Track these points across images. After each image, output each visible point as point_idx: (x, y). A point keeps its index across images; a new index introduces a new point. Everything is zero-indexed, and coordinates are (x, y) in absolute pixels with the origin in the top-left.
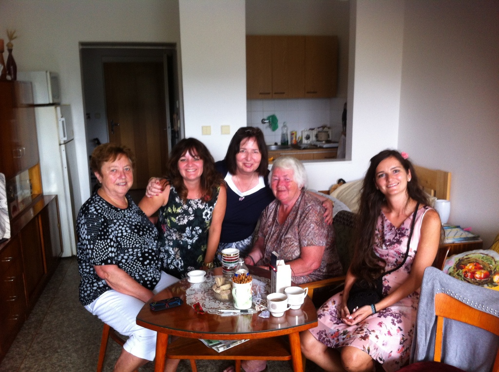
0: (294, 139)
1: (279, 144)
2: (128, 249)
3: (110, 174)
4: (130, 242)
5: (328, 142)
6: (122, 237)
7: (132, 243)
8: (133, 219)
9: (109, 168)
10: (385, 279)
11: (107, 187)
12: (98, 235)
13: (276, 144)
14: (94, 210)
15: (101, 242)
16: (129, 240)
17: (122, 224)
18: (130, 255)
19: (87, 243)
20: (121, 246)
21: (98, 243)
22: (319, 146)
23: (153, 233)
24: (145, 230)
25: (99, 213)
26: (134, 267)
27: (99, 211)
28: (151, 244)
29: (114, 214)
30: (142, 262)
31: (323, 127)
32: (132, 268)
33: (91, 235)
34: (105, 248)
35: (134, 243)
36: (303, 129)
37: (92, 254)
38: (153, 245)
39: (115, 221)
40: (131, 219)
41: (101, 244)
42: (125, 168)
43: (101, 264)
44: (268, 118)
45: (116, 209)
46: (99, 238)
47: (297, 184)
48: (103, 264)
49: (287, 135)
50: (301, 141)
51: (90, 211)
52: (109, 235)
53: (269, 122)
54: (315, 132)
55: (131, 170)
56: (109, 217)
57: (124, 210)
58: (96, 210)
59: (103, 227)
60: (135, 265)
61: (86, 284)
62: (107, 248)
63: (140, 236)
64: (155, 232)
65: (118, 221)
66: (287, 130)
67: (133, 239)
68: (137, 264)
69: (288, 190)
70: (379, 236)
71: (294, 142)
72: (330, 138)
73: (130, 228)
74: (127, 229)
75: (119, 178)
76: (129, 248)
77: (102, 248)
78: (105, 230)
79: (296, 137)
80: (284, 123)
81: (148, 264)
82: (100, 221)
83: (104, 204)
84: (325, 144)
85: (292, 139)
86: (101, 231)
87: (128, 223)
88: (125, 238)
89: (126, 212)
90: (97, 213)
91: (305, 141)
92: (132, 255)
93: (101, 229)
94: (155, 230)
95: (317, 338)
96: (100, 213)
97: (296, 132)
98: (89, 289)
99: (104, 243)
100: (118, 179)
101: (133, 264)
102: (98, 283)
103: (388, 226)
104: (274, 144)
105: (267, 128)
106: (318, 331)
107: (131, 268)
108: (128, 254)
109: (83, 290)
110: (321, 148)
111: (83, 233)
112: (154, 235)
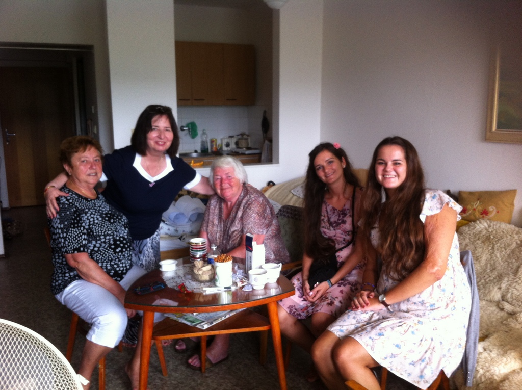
0: (214, 146)
1: (199, 151)
2: (99, 236)
3: (80, 165)
4: (102, 229)
5: (248, 148)
6: (94, 225)
7: (104, 230)
8: (103, 208)
9: (80, 158)
10: (339, 256)
11: (77, 178)
12: (72, 224)
13: (196, 152)
14: (65, 200)
15: (75, 230)
16: (101, 227)
17: (94, 213)
18: (102, 242)
19: (60, 231)
20: (93, 233)
21: (72, 231)
22: (240, 152)
23: (122, 221)
24: (115, 218)
25: (70, 203)
26: (106, 255)
27: (71, 201)
28: (123, 232)
29: (85, 204)
30: (114, 250)
31: (242, 135)
32: (104, 255)
33: (64, 223)
34: (79, 235)
35: (106, 230)
36: (222, 137)
37: (64, 243)
38: (124, 233)
39: (87, 210)
40: (101, 208)
41: (74, 232)
42: (95, 159)
43: (74, 253)
44: (187, 126)
45: (86, 199)
46: (72, 226)
47: (239, 180)
48: (76, 252)
49: (207, 142)
50: (221, 148)
51: (62, 201)
52: (82, 223)
53: (189, 129)
54: (234, 140)
55: (100, 161)
56: (80, 206)
57: (94, 200)
58: (68, 200)
59: (76, 215)
60: (107, 252)
61: (58, 274)
62: (81, 236)
63: (111, 223)
64: (124, 220)
65: (89, 210)
66: (206, 138)
67: (104, 226)
68: (109, 252)
69: (231, 186)
70: (325, 220)
71: (214, 149)
72: (250, 146)
73: (101, 216)
74: (98, 217)
75: (90, 168)
76: (101, 235)
77: (76, 236)
78: (78, 219)
79: (216, 145)
80: (204, 130)
81: (120, 251)
82: (72, 210)
83: (74, 195)
84: (246, 151)
85: (212, 146)
86: (74, 220)
87: (99, 212)
88: (97, 225)
89: (96, 201)
90: (68, 203)
91: (225, 148)
92: (105, 242)
93: (74, 217)
94: (124, 218)
95: (288, 312)
96: (72, 203)
97: (216, 139)
98: (61, 278)
99: (77, 231)
100: (89, 170)
101: (105, 251)
102: (69, 274)
103: (331, 210)
104: (193, 151)
105: (186, 135)
106: (288, 306)
107: (102, 255)
108: (99, 242)
109: (55, 279)
110: (243, 154)
111: (55, 222)
112: (124, 223)
